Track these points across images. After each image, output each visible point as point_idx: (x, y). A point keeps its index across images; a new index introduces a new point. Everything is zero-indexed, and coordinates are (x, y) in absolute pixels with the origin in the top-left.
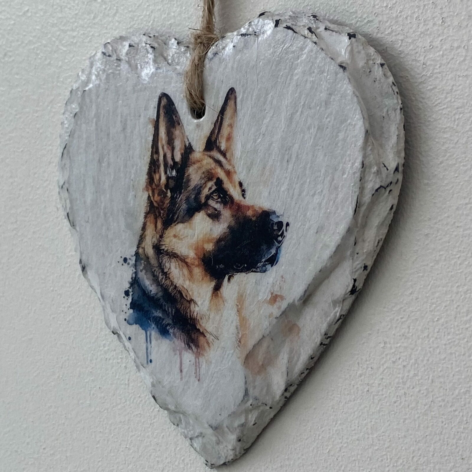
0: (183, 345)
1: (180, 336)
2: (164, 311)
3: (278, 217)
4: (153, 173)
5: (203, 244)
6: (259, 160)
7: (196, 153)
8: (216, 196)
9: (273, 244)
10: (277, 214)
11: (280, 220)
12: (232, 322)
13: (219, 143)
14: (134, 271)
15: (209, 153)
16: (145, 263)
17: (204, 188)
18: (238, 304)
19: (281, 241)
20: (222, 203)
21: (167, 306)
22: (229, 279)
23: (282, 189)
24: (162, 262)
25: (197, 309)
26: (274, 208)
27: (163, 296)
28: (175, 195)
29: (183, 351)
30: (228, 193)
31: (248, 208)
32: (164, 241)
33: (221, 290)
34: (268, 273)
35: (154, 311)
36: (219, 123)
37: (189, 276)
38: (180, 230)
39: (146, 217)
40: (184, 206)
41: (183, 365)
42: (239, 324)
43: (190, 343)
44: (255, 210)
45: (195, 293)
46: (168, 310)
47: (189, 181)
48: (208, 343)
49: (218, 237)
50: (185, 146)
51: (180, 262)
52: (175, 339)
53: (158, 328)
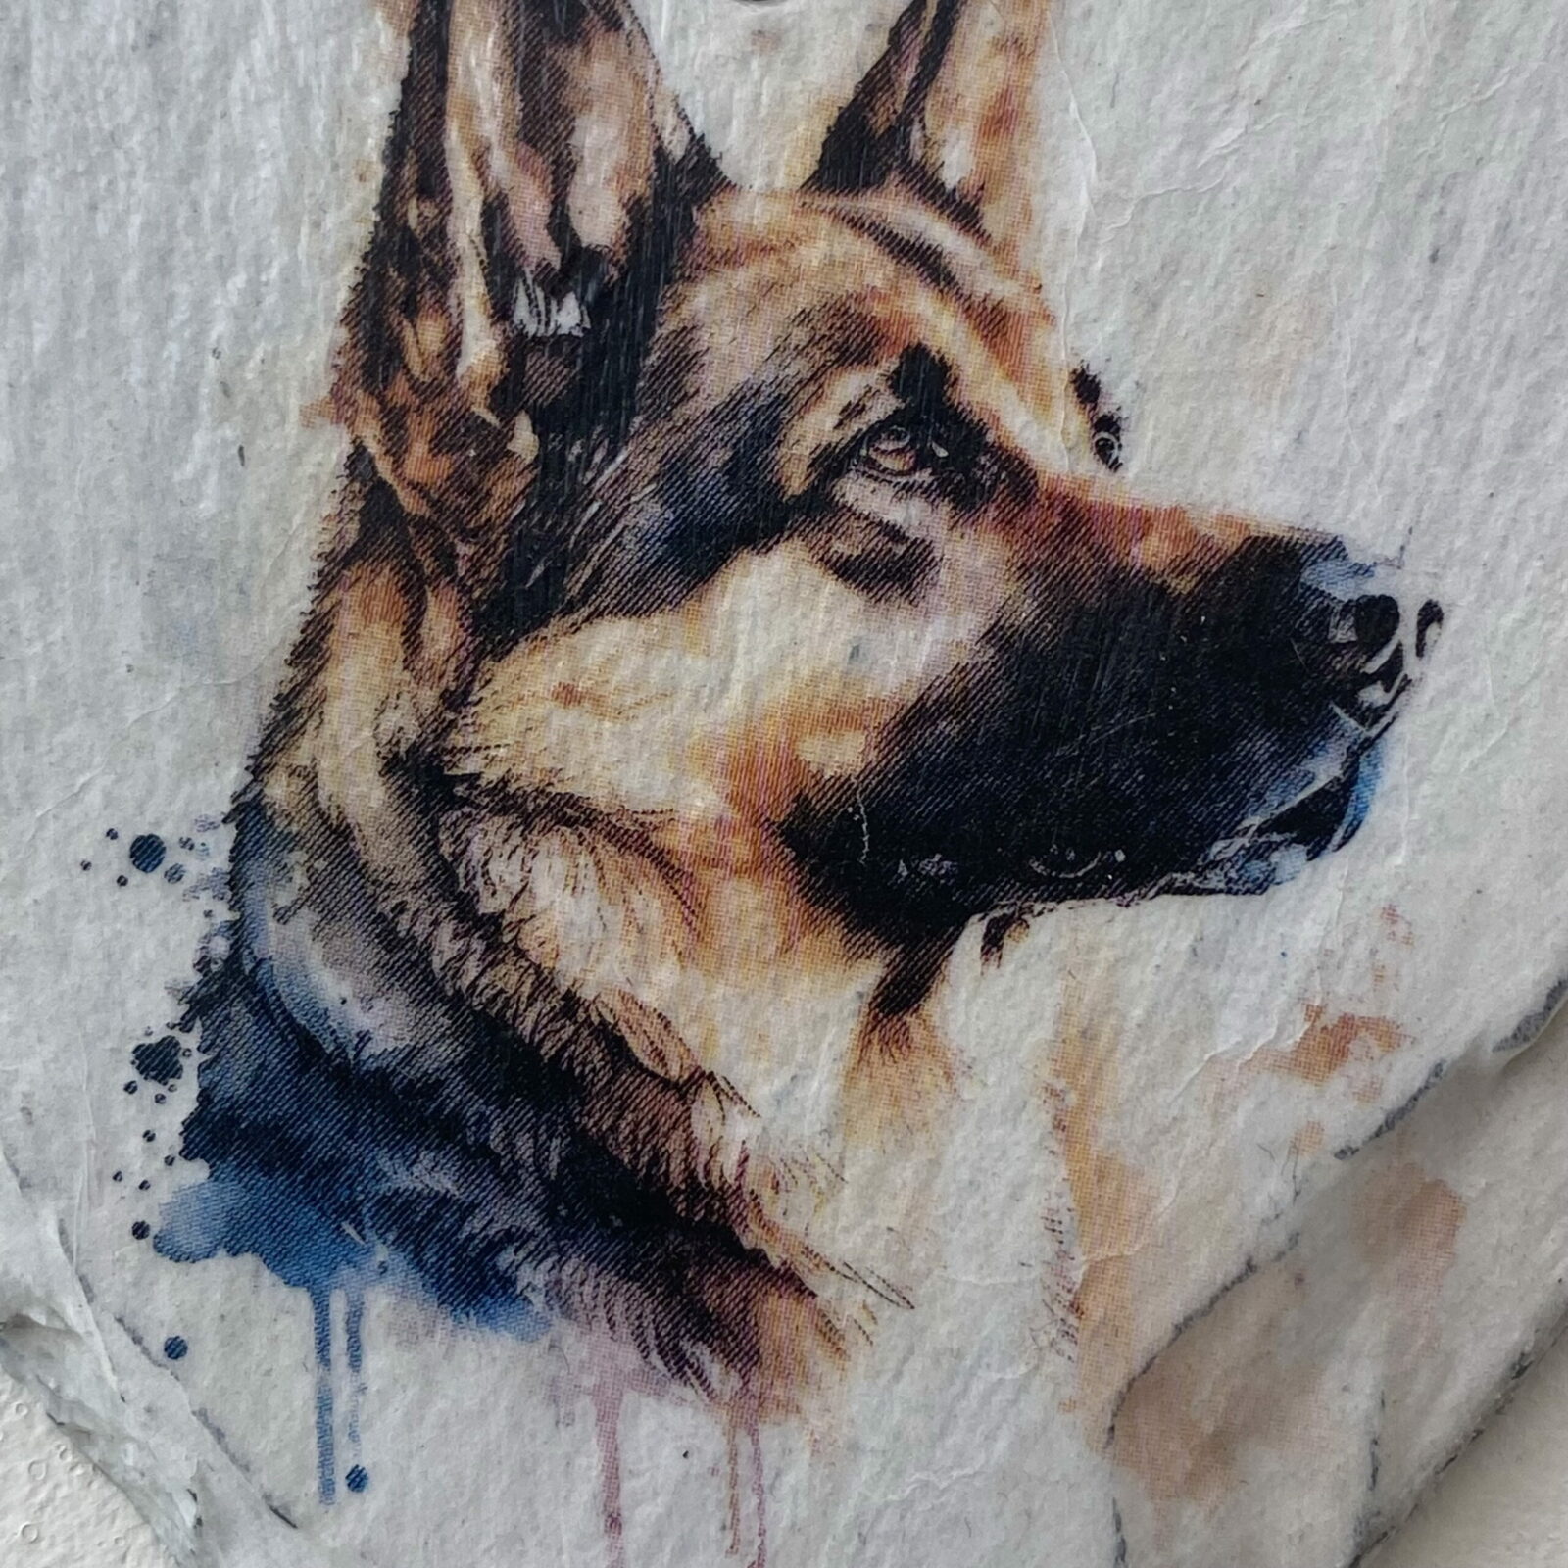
0: (629, 1357)
1: (609, 1308)
2: (477, 1158)
3: (1363, 571)
4: (394, 316)
5: (792, 741)
6: (1223, 247)
7: (749, 198)
8: (899, 452)
9: (1321, 729)
10: (1355, 557)
11: (1373, 588)
12: (1015, 1197)
13: (927, 141)
14: (223, 914)
15: (845, 203)
16: (321, 865)
17: (806, 406)
18: (1060, 1084)
19: (1387, 707)
20: (943, 494)
21: (497, 1128)
22: (993, 943)
23: (1396, 413)
24: (457, 857)
25: (740, 1130)
26: (1329, 523)
27: (467, 1067)
28: (577, 449)
29: (630, 1397)
30: (990, 437)
31: (1143, 522)
32: (479, 728)
33: (931, 1007)
34: (1282, 895)
35: (384, 1164)
36: (926, 27)
37: (681, 935)
38: (611, 661)
39: (325, 584)
40: (648, 514)
41: (628, 1486)
42: (1068, 1201)
43: (685, 1345)
44: (1193, 535)
45: (730, 1037)
46: (511, 1146)
47: (684, 359)
48: (829, 1332)
49: (912, 696)
50: (660, 154)
51: (607, 851)
52: (560, 1325)
53: (419, 1264)
